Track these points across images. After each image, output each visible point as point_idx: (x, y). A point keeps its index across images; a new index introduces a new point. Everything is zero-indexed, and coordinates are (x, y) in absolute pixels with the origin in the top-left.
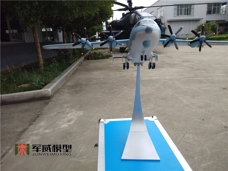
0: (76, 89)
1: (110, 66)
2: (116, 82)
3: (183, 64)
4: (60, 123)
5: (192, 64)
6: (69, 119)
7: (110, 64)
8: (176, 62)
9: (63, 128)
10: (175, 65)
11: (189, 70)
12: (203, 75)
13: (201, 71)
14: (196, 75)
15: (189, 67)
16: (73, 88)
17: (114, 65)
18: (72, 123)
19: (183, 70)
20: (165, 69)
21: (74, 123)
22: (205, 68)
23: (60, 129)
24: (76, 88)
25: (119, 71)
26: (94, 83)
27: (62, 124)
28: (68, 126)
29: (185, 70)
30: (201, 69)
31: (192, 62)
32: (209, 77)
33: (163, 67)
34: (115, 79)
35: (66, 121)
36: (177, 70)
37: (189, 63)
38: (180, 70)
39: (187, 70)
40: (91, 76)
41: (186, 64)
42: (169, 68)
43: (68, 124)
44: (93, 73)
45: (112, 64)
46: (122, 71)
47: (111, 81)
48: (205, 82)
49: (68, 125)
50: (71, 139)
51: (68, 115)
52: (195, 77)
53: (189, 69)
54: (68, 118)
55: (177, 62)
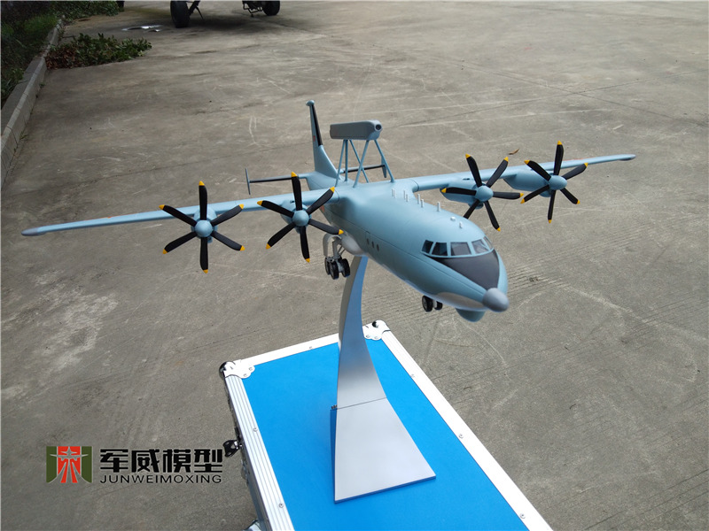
0: (57, 206)
1: (156, 90)
2: (194, 158)
3: (387, 69)
4: (48, 352)
5: (413, 67)
6: (72, 332)
7: (151, 83)
8: (365, 65)
9: (66, 369)
10: (366, 73)
11: (409, 95)
12: (450, 109)
13: (443, 94)
14: (431, 112)
15: (406, 81)
16: (46, 204)
17: (169, 85)
18: (89, 345)
19: (392, 93)
20: (341, 93)
21: (98, 344)
22: (451, 81)
23: (54, 375)
24: (55, 201)
25: (194, 109)
26: (116, 170)
27: (56, 355)
28: (78, 360)
29: (397, 93)
30: (442, 85)
31: (413, 59)
32: (467, 116)
33: (332, 86)
34: (187, 146)
35: (65, 344)
36: (376, 96)
37: (405, 66)
38: (386, 94)
39: (404, 95)
40: (95, 140)
41: (396, 69)
42: (352, 90)
43: (77, 350)
44: (98, 127)
45: (158, 81)
46: (204, 112)
47: (178, 159)
48: (460, 135)
49: (79, 355)
50: (107, 404)
51: (65, 319)
52: (429, 121)
53: (408, 88)
54: (69, 329)
55: (371, 64)
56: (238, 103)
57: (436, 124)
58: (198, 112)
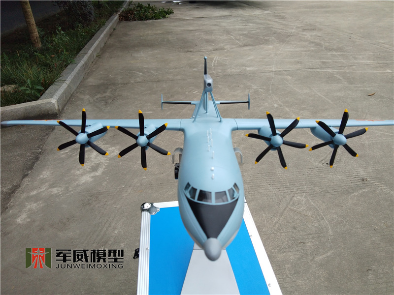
0: (105, 95)
1: (170, 37)
2: (179, 77)
3: (303, 34)
4: (78, 172)
5: (319, 35)
6: (93, 164)
7: (168, 33)
8: (290, 31)
9: (84, 184)
10: (289, 36)
11: (312, 51)
12: (336, 62)
13: (334, 53)
14: (323, 63)
15: (313, 43)
16: (99, 93)
17: (177, 34)
18: (99, 173)
19: (302, 49)
20: (271, 47)
21: (103, 173)
22: (341, 45)
23: (78, 185)
24: (105, 92)
25: (186, 50)
26: (138, 80)
27: (82, 175)
28: (91, 180)
29: (305, 49)
30: (335, 47)
31: (320, 30)
32: (346, 68)
33: (266, 42)
34: (177, 70)
35: (88, 170)
36: (292, 50)
37: (314, 33)
38: (298, 49)
39: (309, 51)
40: (132, 62)
41: (308, 35)
42: (278, 45)
43: (92, 174)
44: (136, 55)
45: (172, 32)
46: (191, 52)
47: (170, 77)
48: (339, 79)
49: (92, 177)
50: (98, 207)
51: (92, 156)
52: (321, 68)
53: (313, 47)
54: (92, 162)
55: (293, 31)
56: (210, 48)
57: (325, 70)
58: (188, 51)
